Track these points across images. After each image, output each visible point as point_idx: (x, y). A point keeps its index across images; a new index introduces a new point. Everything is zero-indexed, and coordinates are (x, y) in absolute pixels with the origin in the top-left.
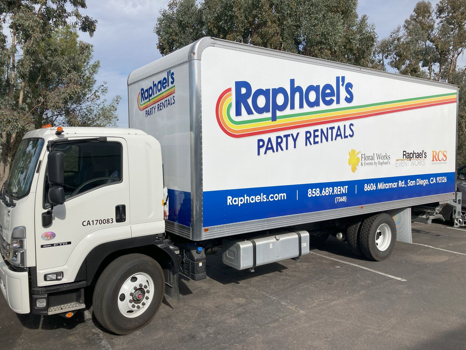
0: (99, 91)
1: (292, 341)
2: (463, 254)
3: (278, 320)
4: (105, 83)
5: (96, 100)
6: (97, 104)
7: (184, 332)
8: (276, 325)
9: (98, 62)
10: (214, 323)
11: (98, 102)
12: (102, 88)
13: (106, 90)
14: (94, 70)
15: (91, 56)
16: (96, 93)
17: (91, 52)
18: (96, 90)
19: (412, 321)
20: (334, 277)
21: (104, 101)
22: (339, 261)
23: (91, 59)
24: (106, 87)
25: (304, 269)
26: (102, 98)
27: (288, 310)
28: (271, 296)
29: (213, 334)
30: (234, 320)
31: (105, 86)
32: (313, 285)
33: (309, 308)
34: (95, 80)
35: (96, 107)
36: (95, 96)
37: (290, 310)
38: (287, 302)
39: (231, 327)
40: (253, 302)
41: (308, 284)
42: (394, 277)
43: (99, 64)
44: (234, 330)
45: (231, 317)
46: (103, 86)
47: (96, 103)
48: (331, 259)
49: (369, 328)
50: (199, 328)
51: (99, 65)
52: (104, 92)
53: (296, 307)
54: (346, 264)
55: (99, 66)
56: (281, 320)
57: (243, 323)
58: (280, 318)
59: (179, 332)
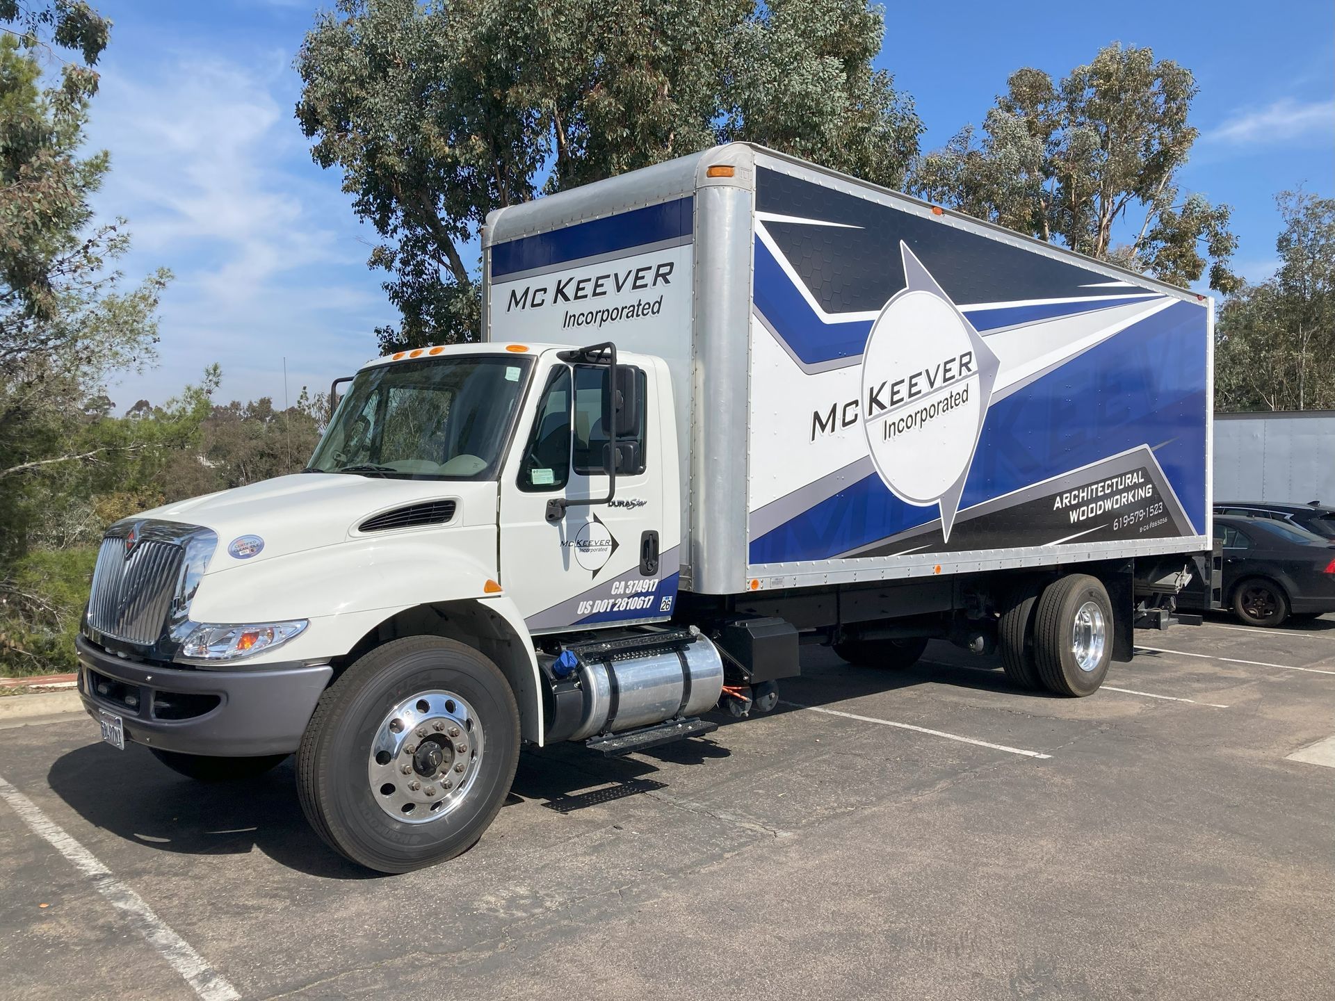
0: (100, 244)
1: (778, 903)
2: (1174, 699)
3: (721, 856)
4: (123, 221)
5: (87, 269)
6: (90, 283)
7: (433, 896)
8: (715, 867)
9: (106, 154)
10: (526, 871)
11: (95, 277)
12: (112, 234)
13: (124, 242)
14: (88, 180)
15: (82, 134)
16: (90, 250)
17: (79, 123)
18: (90, 241)
19: (1096, 843)
20: (852, 754)
21: (115, 276)
22: (854, 717)
23: (79, 145)
24: (126, 235)
25: (763, 737)
26: (109, 266)
27: (744, 831)
28: (684, 801)
29: (526, 897)
30: (587, 860)
31: (122, 230)
32: (798, 772)
33: (805, 826)
34: (91, 213)
35: (87, 290)
36: (85, 257)
37: (750, 832)
38: (734, 814)
39: (581, 878)
40: (634, 816)
41: (782, 771)
42: (1017, 751)
43: (106, 161)
44: (593, 884)
45: (576, 855)
46: (114, 229)
47: (87, 279)
48: (830, 712)
49: (986, 865)
50: (480, 883)
51: (107, 165)
52: (118, 250)
53: (764, 823)
54: (876, 724)
55: (107, 168)
56: (727, 855)
57: (616, 868)
58: (724, 850)
59: (416, 897)
